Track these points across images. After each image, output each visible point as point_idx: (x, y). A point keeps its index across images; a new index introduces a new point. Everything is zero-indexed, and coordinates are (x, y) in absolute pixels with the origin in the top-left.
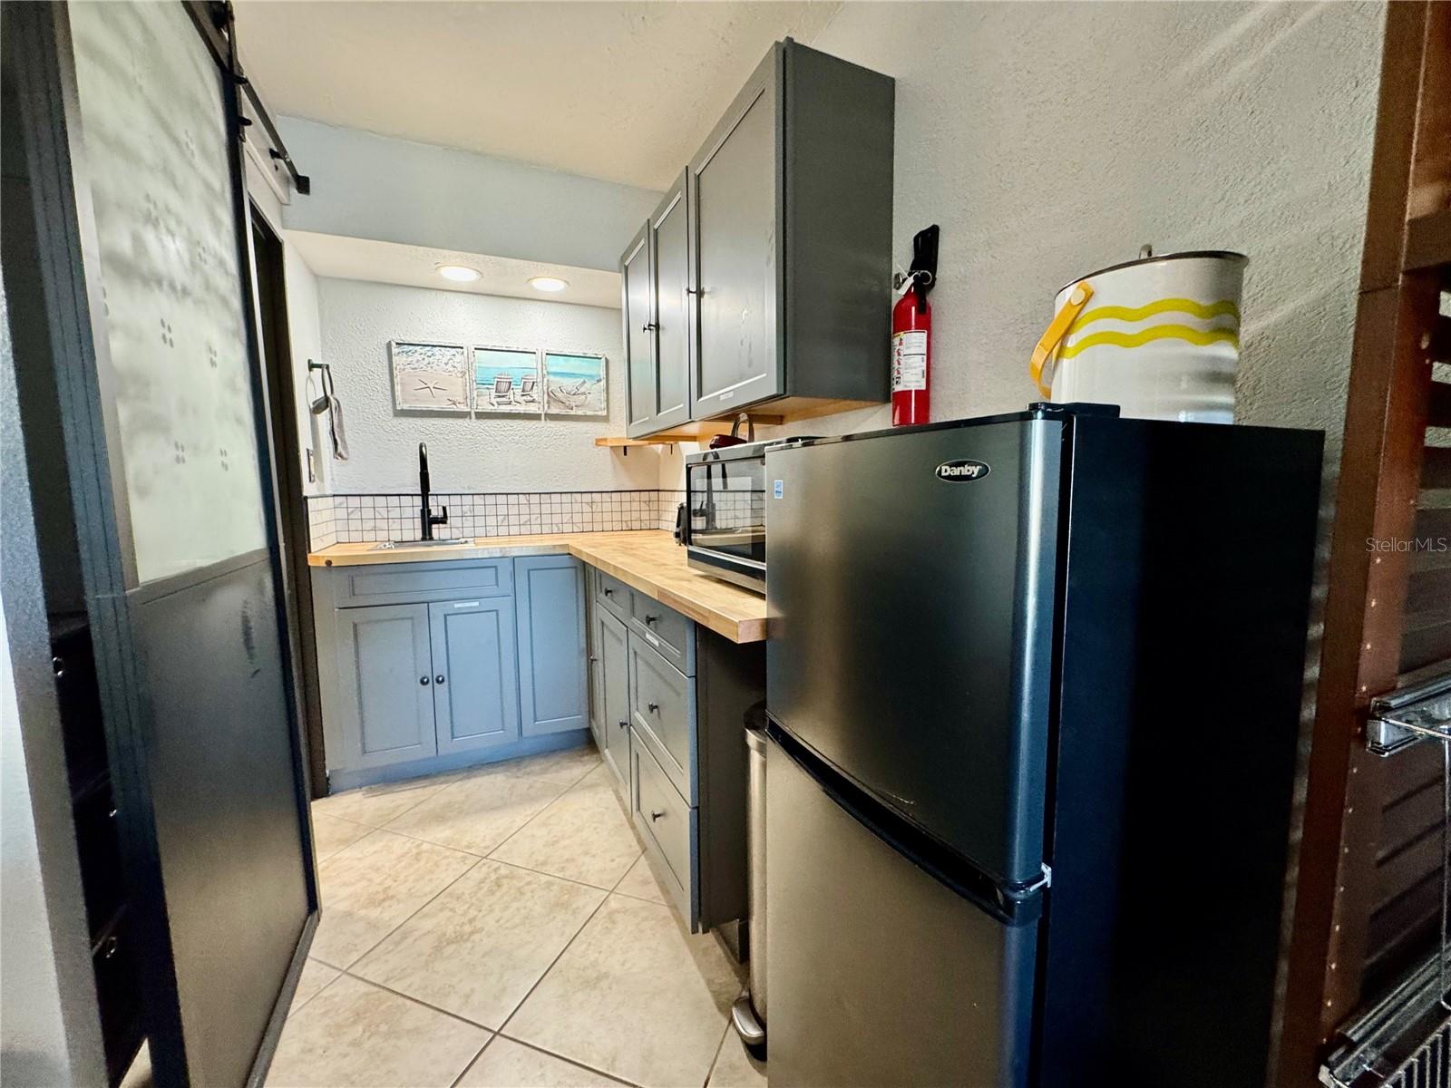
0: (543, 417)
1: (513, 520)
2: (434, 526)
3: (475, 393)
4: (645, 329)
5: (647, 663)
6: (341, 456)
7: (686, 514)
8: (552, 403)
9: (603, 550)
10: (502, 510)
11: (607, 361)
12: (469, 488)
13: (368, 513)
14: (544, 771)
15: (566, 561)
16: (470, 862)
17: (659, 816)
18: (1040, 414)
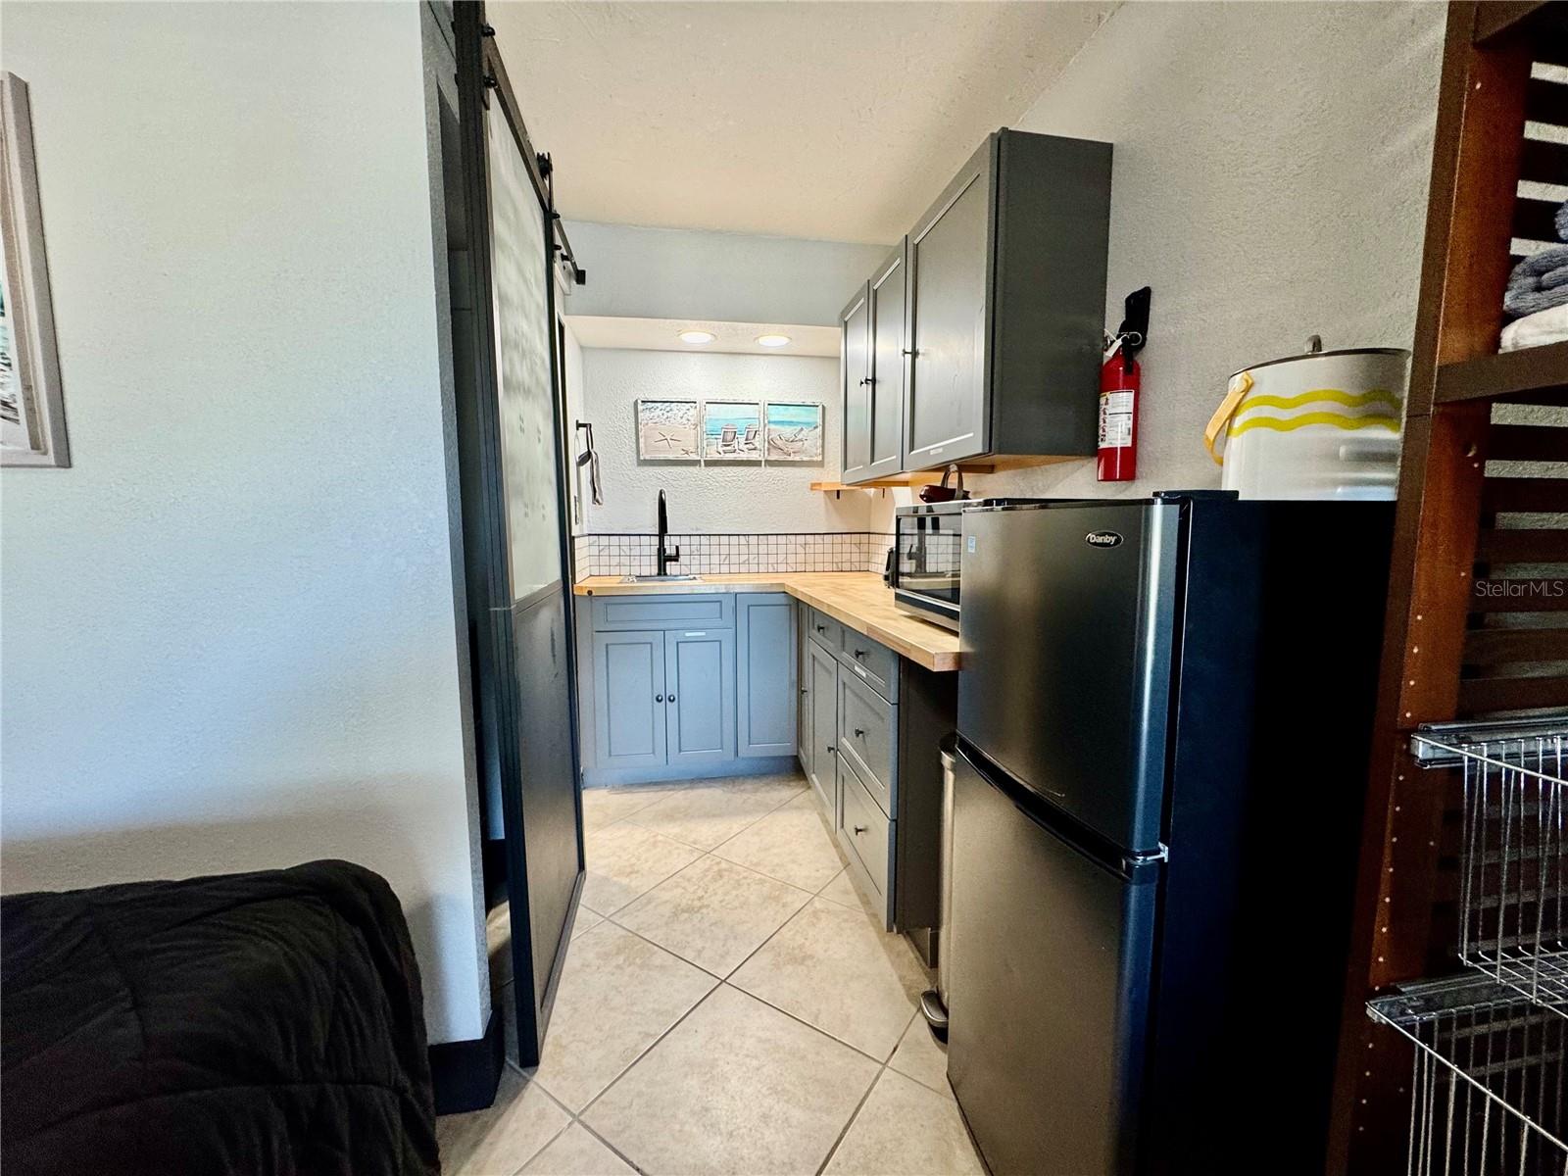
0: (763, 463)
1: (734, 559)
2: (668, 563)
3: (705, 443)
4: (862, 383)
5: (853, 692)
6: (598, 501)
7: (895, 556)
8: (772, 450)
9: (816, 589)
10: (724, 550)
11: (823, 407)
12: (697, 529)
13: (615, 551)
14: (756, 791)
15: (782, 599)
16: (696, 855)
17: (861, 830)
18: (1159, 500)
